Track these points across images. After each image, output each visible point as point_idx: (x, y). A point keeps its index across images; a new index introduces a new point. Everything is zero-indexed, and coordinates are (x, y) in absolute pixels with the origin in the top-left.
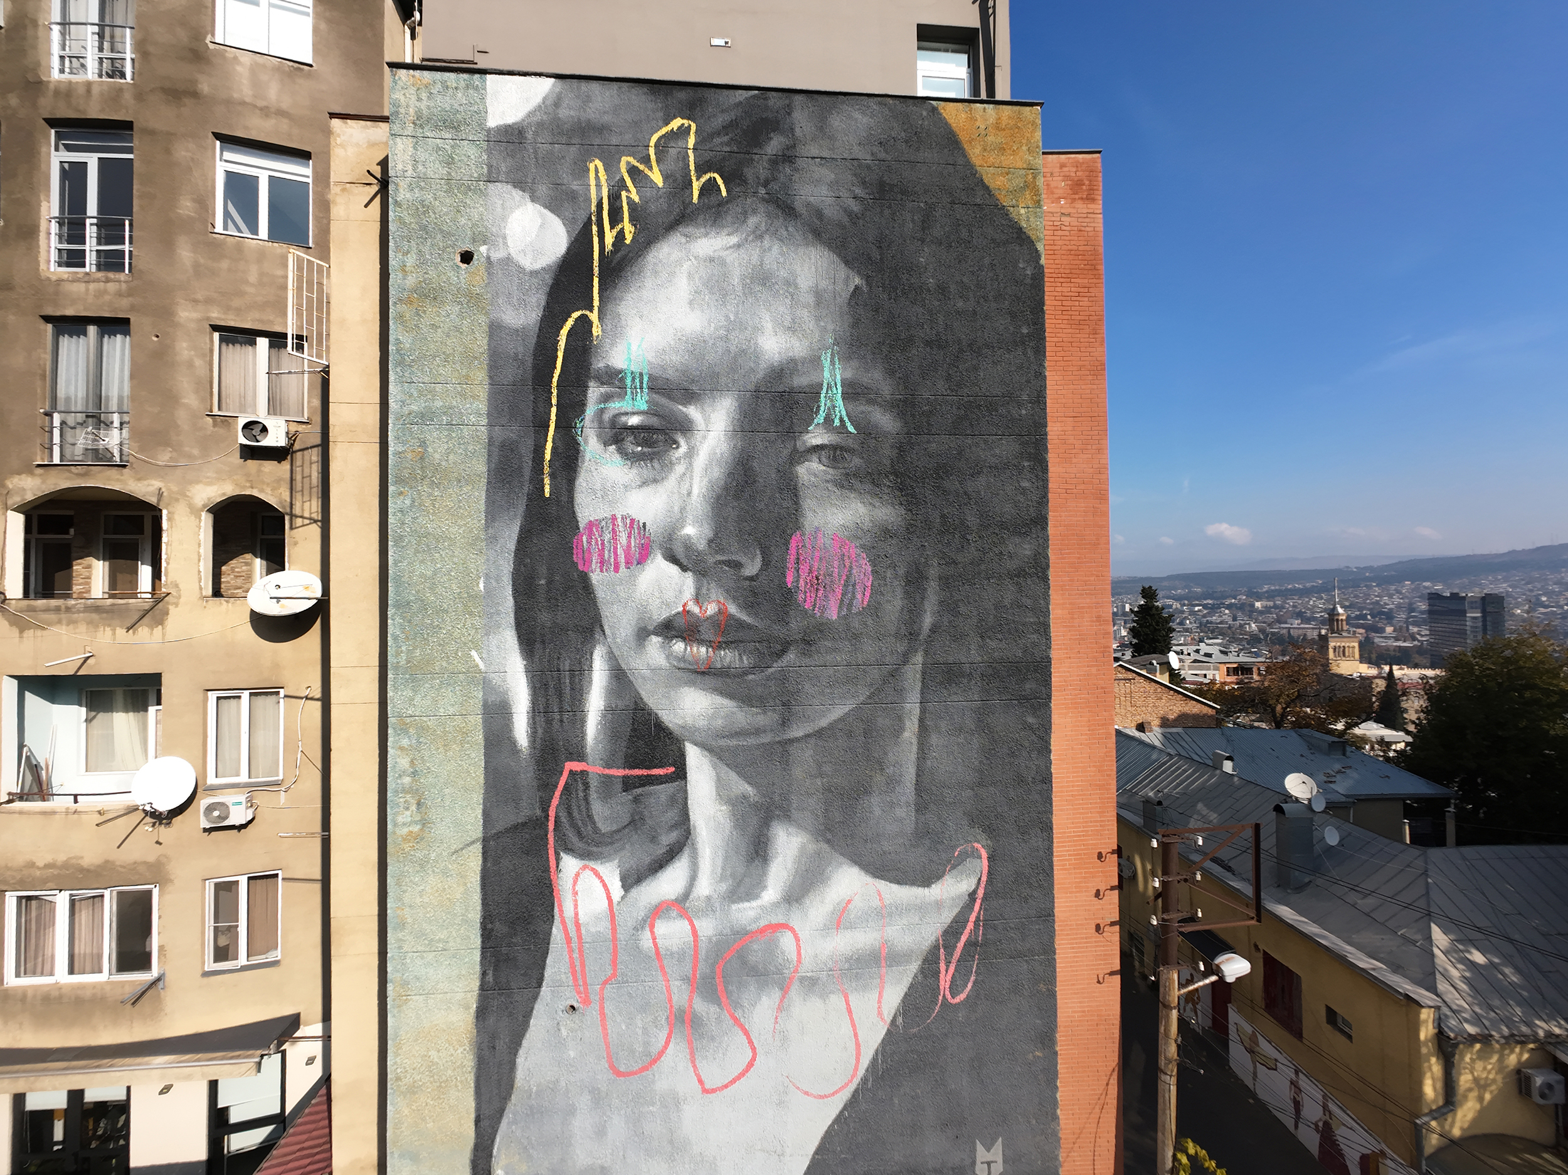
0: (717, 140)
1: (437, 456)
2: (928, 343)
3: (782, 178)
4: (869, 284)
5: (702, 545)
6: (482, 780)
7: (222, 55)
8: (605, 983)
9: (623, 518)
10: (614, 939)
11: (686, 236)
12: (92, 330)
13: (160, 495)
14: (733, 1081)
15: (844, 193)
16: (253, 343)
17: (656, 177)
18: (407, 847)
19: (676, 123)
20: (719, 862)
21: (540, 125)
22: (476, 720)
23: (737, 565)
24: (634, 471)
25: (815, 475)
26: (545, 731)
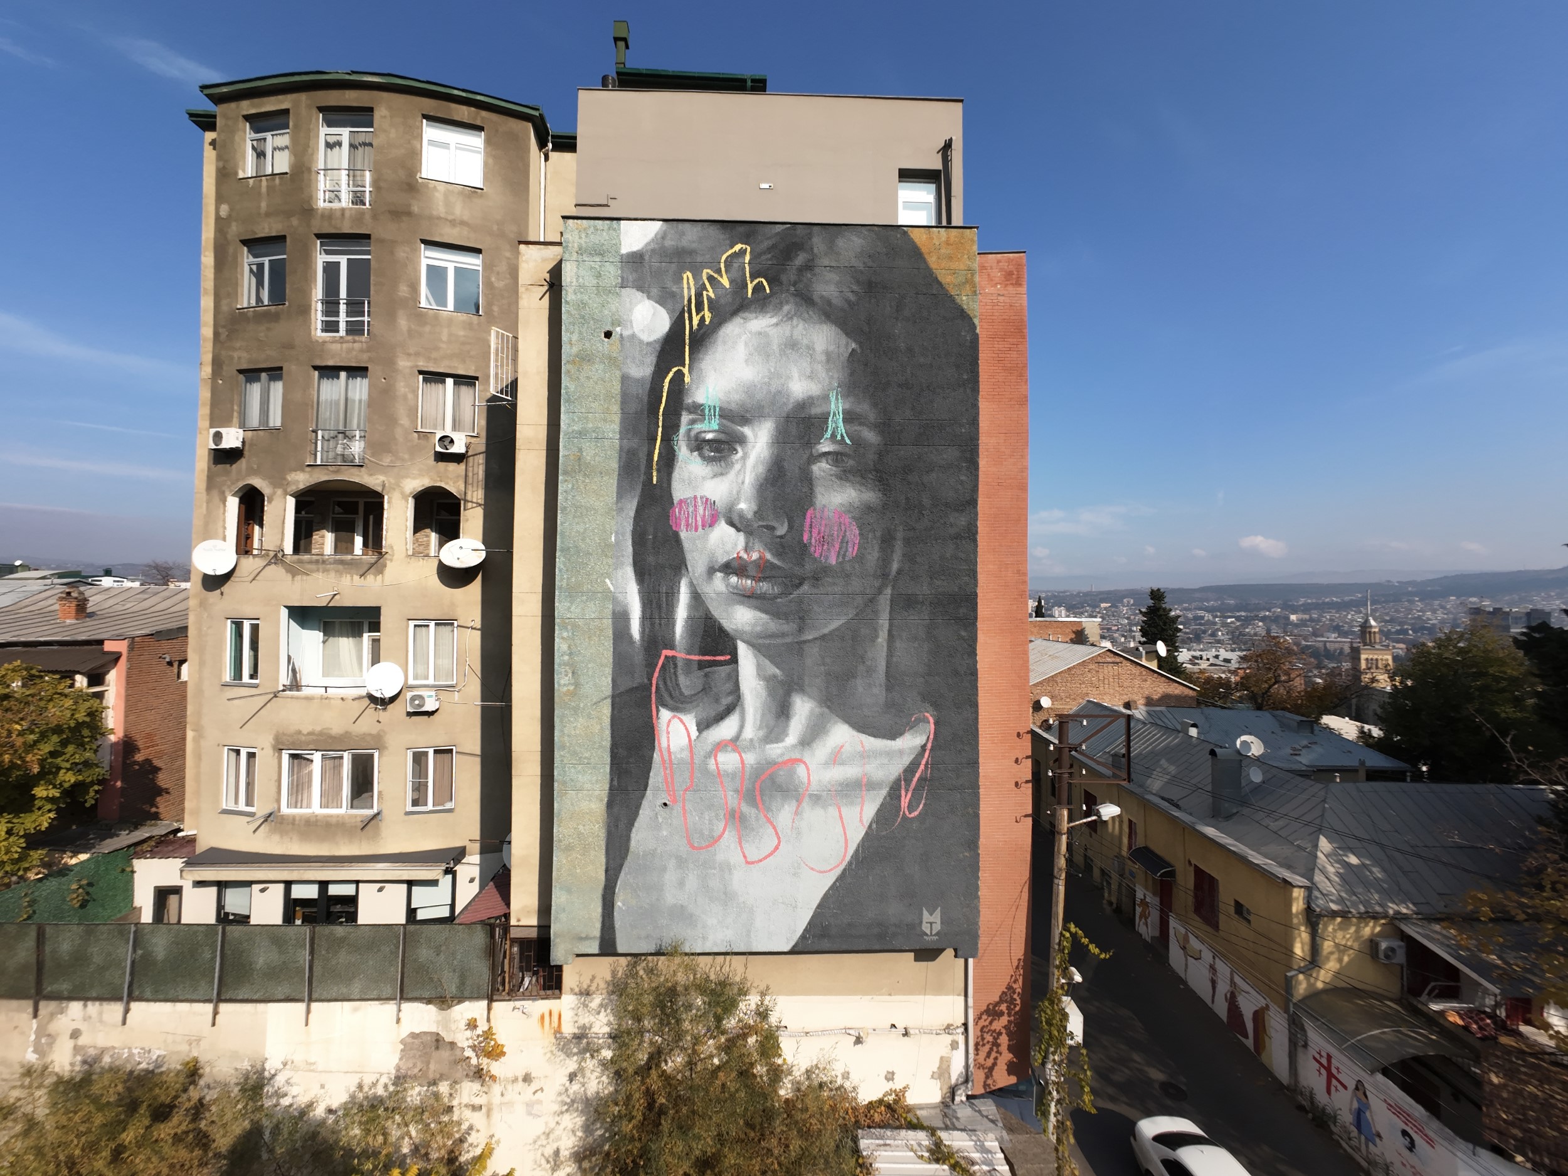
0: (764, 257)
1: (589, 458)
2: (900, 386)
3: (805, 280)
4: (861, 347)
5: (750, 515)
6: (611, 660)
7: (426, 186)
8: (686, 790)
9: (702, 498)
10: (692, 763)
11: (744, 319)
12: (343, 374)
13: (384, 486)
14: (765, 858)
15: (845, 290)
16: (444, 382)
17: (725, 281)
18: (566, 699)
19: (738, 247)
20: (758, 717)
21: (653, 251)
22: (608, 623)
23: (772, 528)
24: (709, 468)
25: (824, 471)
26: (650, 631)
